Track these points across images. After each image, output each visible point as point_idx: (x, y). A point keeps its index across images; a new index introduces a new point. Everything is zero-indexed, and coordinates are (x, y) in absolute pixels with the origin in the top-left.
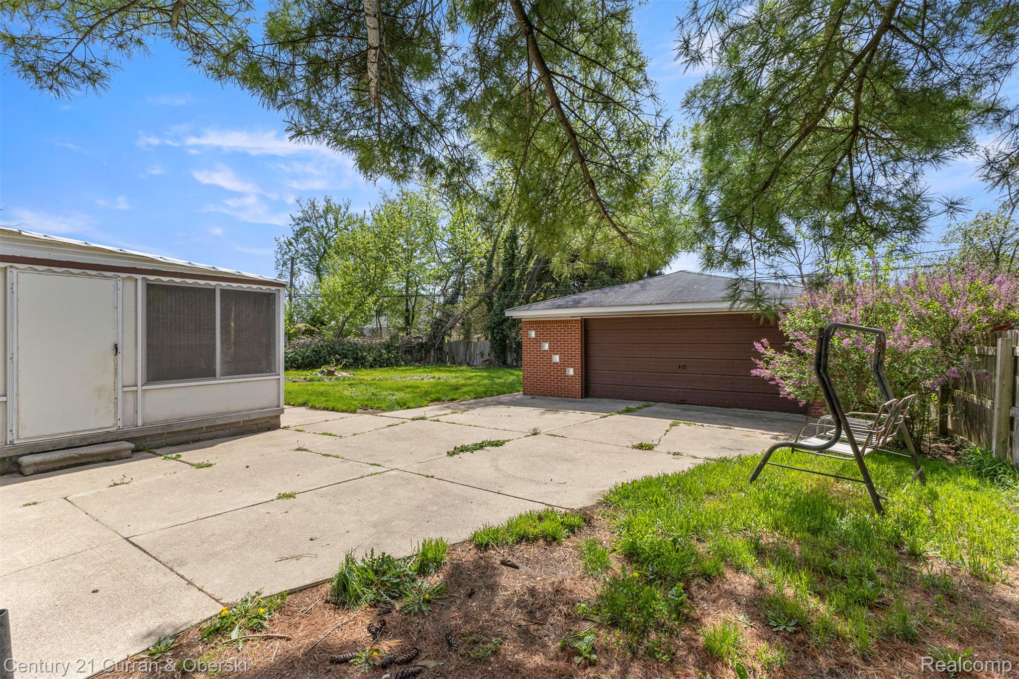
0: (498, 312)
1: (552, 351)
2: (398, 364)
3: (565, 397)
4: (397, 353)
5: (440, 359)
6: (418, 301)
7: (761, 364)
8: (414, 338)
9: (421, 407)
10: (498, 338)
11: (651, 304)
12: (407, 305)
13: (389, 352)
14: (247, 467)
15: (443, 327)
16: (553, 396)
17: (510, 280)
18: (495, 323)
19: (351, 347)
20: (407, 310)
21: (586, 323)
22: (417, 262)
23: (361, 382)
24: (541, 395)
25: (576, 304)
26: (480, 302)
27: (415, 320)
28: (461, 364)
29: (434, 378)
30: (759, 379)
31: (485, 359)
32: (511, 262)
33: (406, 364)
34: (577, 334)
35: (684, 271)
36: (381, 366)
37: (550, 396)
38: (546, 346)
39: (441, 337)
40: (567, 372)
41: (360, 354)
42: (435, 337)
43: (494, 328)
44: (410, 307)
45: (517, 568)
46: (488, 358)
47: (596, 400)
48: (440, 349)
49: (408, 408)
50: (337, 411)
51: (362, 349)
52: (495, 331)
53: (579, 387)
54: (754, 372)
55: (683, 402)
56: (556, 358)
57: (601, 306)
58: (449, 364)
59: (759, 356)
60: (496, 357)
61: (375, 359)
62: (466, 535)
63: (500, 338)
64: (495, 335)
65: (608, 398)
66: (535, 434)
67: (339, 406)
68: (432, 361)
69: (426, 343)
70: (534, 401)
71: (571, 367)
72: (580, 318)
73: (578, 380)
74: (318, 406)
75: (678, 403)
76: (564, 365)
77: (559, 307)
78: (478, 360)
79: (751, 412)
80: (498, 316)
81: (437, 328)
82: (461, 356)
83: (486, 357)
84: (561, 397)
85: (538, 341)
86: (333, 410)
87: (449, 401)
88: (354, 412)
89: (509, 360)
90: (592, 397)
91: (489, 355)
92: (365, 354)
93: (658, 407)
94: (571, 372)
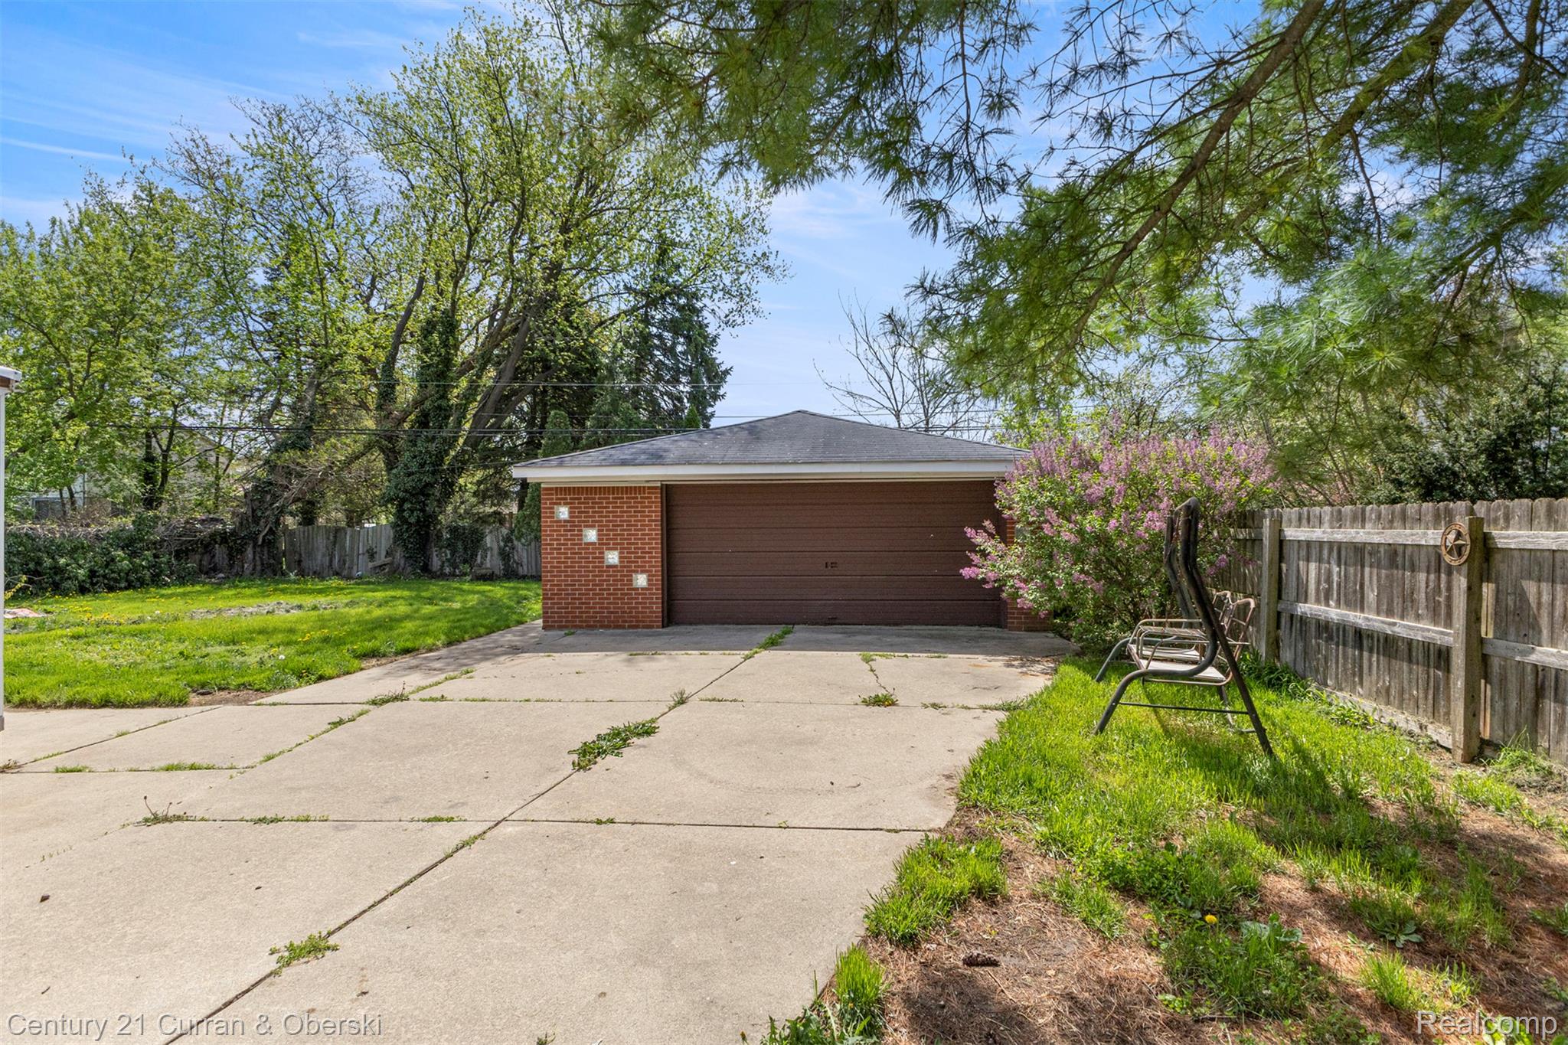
0: (414, 469)
1: (604, 544)
2: (156, 581)
3: (630, 627)
4: (156, 556)
5: (270, 565)
6: (176, 440)
7: (976, 558)
8: (202, 522)
9: (348, 673)
10: (412, 520)
11: (795, 463)
12: (149, 447)
13: (133, 554)
14: (44, 899)
15: (275, 498)
16: (608, 627)
17: (439, 408)
18: (406, 491)
19: (21, 544)
20: (149, 458)
21: (670, 494)
22: (176, 352)
23: (104, 629)
24: (581, 627)
25: (657, 459)
26: (369, 447)
27: (171, 480)
28: (320, 575)
29: (300, 607)
30: (977, 583)
31: (377, 563)
32: (443, 373)
33: (182, 581)
34: (654, 512)
35: (804, 412)
36: (111, 589)
37: (602, 627)
38: (591, 535)
39: (272, 519)
40: (634, 583)
41: (48, 562)
42: (256, 520)
43: (403, 501)
44: (157, 452)
45: (994, 964)
46: (389, 560)
47: (690, 628)
48: (270, 544)
49: (321, 678)
50: (122, 705)
51: (53, 549)
52: (407, 506)
53: (657, 607)
54: (966, 572)
55: (831, 621)
56: (613, 557)
57: (708, 463)
58: (292, 576)
59: (973, 548)
60: (407, 558)
61: (92, 573)
62: (853, 929)
63: (418, 521)
64: (406, 514)
65: (712, 622)
66: (682, 702)
67: (124, 691)
68: (247, 572)
69: (233, 533)
70: (570, 639)
71: (643, 572)
72: (659, 484)
73: (657, 595)
74: (43, 698)
75: (826, 624)
76: (628, 568)
77: (624, 463)
78: (363, 566)
79: (935, 630)
80: (415, 477)
81: (261, 501)
82: (320, 558)
83: (381, 558)
84: (623, 627)
85: (574, 526)
86: (105, 703)
87: (397, 654)
88: (182, 702)
89: (436, 563)
90: (678, 624)
91: (388, 554)
92: (62, 561)
93: (801, 632)
94: (641, 580)
